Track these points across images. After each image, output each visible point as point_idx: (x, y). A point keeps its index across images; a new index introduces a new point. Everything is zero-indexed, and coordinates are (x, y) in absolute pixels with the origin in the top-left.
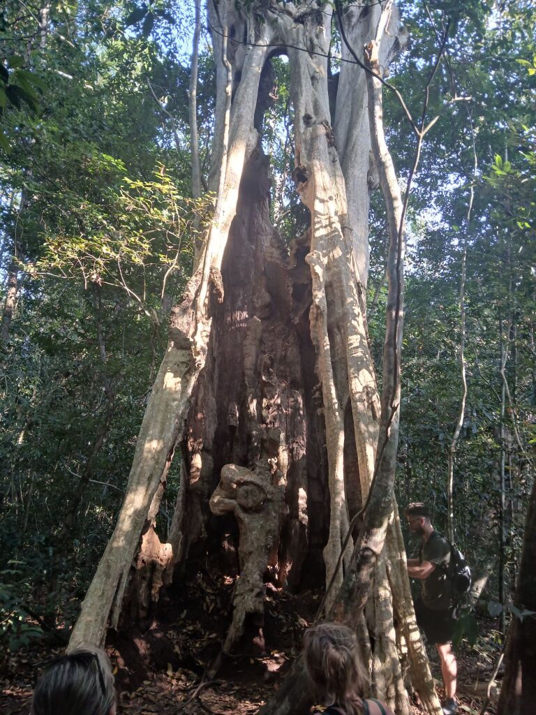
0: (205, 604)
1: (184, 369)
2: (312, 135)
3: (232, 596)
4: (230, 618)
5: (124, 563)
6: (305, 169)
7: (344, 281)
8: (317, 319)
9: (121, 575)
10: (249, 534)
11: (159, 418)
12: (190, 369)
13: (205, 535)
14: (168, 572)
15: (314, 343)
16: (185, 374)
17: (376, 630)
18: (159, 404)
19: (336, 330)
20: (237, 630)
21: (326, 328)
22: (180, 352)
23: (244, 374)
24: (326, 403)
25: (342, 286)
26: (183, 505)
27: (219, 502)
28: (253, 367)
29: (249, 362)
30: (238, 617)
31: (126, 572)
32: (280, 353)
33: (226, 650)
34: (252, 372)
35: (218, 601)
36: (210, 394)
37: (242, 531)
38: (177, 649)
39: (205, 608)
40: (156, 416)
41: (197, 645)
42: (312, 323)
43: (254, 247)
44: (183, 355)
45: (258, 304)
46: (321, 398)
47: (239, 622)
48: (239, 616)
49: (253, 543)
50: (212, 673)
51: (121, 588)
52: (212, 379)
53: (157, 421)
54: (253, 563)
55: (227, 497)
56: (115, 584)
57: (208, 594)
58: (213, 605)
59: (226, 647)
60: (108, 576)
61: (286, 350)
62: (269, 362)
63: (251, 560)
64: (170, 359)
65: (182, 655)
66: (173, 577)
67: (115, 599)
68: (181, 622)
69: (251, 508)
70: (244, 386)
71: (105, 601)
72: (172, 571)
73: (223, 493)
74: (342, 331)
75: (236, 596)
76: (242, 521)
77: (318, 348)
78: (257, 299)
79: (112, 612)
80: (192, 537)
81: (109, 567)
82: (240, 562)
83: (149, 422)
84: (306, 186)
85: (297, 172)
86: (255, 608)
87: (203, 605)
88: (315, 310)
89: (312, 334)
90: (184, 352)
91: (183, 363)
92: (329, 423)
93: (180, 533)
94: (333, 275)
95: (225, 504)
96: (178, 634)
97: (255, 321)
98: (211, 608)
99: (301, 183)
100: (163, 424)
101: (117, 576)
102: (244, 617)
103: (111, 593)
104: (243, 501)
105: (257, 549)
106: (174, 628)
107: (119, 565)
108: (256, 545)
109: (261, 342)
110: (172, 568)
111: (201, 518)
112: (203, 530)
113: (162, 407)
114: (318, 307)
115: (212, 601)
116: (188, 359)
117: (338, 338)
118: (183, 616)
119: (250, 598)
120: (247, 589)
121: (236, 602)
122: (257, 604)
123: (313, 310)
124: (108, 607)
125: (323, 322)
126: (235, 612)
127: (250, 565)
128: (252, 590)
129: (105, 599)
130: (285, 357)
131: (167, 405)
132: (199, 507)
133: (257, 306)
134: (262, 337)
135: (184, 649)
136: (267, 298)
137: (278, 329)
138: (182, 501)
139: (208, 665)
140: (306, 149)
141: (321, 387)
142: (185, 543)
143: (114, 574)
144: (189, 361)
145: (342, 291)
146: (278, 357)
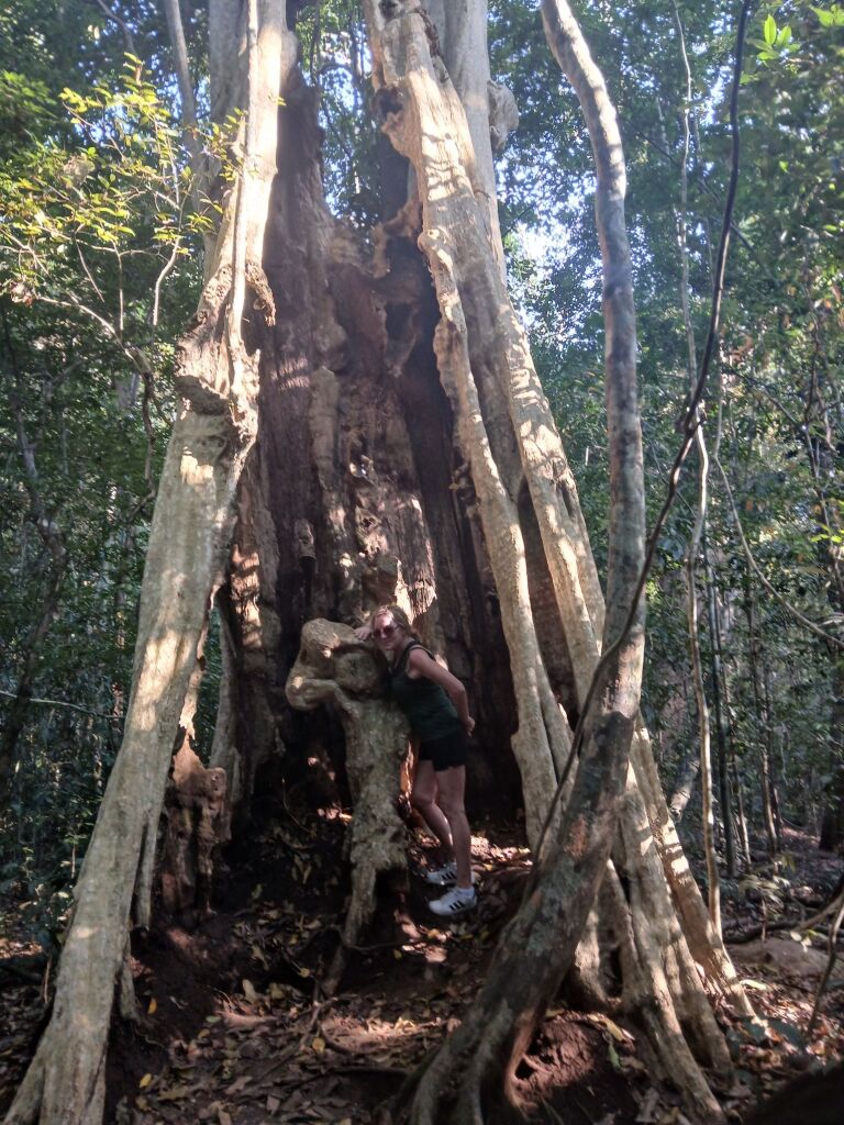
0: (294, 870)
1: (216, 450)
2: (401, 31)
3: (345, 848)
4: (346, 886)
5: (149, 805)
6: (395, 91)
7: (491, 279)
8: (449, 349)
9: (146, 828)
10: (364, 736)
11: (182, 539)
12: (228, 447)
13: (281, 749)
14: (222, 820)
15: (449, 393)
16: (221, 457)
17: (629, 865)
18: (178, 514)
19: (484, 368)
20: (365, 904)
21: (468, 364)
22: (204, 420)
23: (315, 469)
24: (481, 494)
25: (488, 289)
26: (232, 701)
27: (304, 687)
28: (331, 455)
29: (322, 445)
30: (363, 881)
31: (154, 822)
32: (374, 430)
33: (349, 941)
34: (331, 463)
35: (318, 860)
36: (261, 504)
37: (351, 733)
38: (257, 953)
39: (295, 876)
40: (175, 536)
41: (294, 941)
42: (441, 358)
43: (303, 249)
44: (210, 425)
45: (326, 345)
46: (471, 488)
47: (367, 889)
48: (365, 880)
49: (372, 750)
50: (330, 984)
51: (147, 852)
52: (259, 477)
53: (177, 545)
54: (377, 784)
55: (317, 676)
56: (137, 845)
57: (295, 852)
58: (309, 868)
59: (349, 937)
60: (121, 831)
61: (384, 425)
62: (359, 444)
63: (372, 781)
64: (187, 431)
65: (269, 962)
66: (232, 829)
67: (139, 873)
68: (255, 906)
69: (362, 692)
70: (318, 491)
71: (122, 878)
72: (228, 818)
73: (309, 669)
74: (497, 369)
75: (351, 846)
76: (347, 715)
77: (457, 401)
78: (323, 336)
79: (135, 899)
80: (258, 756)
81: (121, 814)
82: (352, 788)
83: (160, 550)
84: (401, 119)
85: (381, 98)
86: (393, 862)
87: (290, 871)
88: (446, 334)
89: (443, 378)
90: (210, 419)
91: (212, 438)
92: (492, 527)
93: (234, 750)
94: (470, 271)
95: (315, 688)
96: (253, 927)
97: (324, 375)
98: (306, 875)
99: (390, 114)
100: (190, 549)
101: (139, 830)
102: (373, 880)
103: (132, 863)
104: (348, 680)
105: (382, 759)
106: (243, 917)
107: (140, 810)
108: (378, 753)
109: (339, 411)
110: (229, 813)
111: (271, 719)
112: (277, 739)
113: (184, 519)
114: (451, 326)
115: (305, 862)
116: (221, 430)
117: (490, 382)
118: (256, 894)
119: (380, 845)
120: (372, 830)
121: (355, 855)
122: (394, 853)
123: (441, 332)
124: (129, 889)
125: (462, 354)
126: (355, 873)
127: (373, 788)
128: (383, 831)
129: (122, 873)
130: (383, 437)
131: (193, 515)
132: (264, 702)
133: (324, 349)
134: (339, 401)
135: (269, 949)
136: (339, 333)
137: (365, 389)
138: (231, 696)
139: (320, 972)
140: (392, 56)
141: (469, 470)
142: (245, 768)
143: (134, 828)
144: (225, 434)
145: (489, 298)
146: (373, 437)
